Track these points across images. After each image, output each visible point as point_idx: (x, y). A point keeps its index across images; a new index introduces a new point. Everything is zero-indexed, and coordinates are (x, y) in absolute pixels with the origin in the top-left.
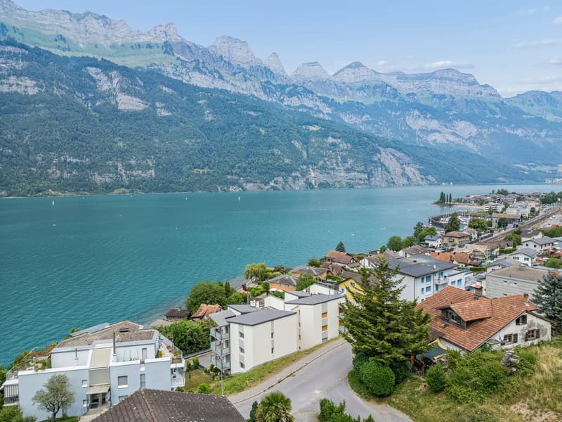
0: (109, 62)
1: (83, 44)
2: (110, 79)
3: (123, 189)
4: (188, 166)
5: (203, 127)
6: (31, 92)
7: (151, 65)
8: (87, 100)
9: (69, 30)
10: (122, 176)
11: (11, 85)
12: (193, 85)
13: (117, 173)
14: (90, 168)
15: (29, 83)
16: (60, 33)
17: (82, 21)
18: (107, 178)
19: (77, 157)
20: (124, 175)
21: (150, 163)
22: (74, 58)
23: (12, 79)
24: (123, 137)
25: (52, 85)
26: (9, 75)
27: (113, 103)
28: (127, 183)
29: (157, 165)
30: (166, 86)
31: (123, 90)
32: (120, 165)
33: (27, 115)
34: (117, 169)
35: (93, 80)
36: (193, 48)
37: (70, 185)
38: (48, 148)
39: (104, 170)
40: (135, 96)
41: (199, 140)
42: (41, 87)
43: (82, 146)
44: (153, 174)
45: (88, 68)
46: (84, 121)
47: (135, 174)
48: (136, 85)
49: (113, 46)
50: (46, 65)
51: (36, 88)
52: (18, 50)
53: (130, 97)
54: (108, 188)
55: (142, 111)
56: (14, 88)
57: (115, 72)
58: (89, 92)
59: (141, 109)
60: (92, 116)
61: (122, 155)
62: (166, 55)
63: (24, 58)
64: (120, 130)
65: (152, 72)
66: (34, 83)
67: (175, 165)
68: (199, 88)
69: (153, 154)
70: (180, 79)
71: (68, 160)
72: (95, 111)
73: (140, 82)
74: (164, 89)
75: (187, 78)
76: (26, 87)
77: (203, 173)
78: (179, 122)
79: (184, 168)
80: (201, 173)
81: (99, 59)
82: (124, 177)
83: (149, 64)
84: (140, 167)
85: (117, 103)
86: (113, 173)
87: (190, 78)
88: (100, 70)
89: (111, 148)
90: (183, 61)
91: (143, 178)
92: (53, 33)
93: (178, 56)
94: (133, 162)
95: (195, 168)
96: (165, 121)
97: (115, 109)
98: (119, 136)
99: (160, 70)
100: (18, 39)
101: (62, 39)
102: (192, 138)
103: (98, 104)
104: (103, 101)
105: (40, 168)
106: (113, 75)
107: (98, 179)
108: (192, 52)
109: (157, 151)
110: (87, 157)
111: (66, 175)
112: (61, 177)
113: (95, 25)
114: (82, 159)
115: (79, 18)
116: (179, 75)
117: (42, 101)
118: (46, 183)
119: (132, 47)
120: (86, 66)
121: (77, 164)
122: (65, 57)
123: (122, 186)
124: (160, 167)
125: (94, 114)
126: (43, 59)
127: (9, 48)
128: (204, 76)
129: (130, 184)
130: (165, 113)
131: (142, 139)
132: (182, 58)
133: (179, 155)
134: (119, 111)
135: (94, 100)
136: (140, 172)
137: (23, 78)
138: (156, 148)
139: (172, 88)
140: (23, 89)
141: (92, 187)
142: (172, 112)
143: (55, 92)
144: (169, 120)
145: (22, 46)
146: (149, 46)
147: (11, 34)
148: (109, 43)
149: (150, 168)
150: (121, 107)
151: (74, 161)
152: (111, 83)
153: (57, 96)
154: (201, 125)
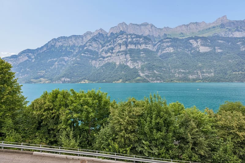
0: (197, 36)
1: (189, 33)
2: (197, 42)
3: (200, 81)
4: (230, 71)
5: (239, 54)
6: (172, 51)
7: (214, 34)
8: (188, 51)
9: (184, 30)
10: (200, 76)
11: (166, 50)
12: (234, 37)
13: (198, 75)
14: (188, 73)
15: (171, 49)
16: (181, 32)
17: (189, 26)
18: (194, 77)
19: (184, 70)
20: (201, 75)
21: (212, 71)
22: (185, 38)
23: (167, 49)
24: (201, 62)
25: (178, 48)
26: (166, 48)
27: (198, 50)
28: (202, 78)
29: (215, 71)
30: (220, 40)
31: (202, 45)
32: (199, 72)
33: (170, 58)
34: (198, 73)
35: (191, 44)
36: (235, 22)
37: (181, 79)
38: (175, 68)
39: (193, 74)
40: (207, 46)
41: (237, 60)
42: (175, 49)
43: (186, 66)
44: (213, 75)
45: (190, 40)
46: (187, 58)
47: (205, 75)
48: (207, 42)
49: (199, 31)
50: (176, 42)
51: (173, 50)
52: (169, 40)
53: (204, 47)
54: (194, 80)
55: (209, 51)
56: (167, 51)
57: (199, 39)
58: (190, 48)
59: (208, 51)
60: (190, 56)
61: (200, 68)
62: (221, 29)
63: (170, 41)
64: (200, 59)
65: (215, 36)
66: (173, 48)
67: (224, 71)
68: (238, 38)
69: (213, 67)
70: (228, 36)
71: (181, 71)
72: (191, 54)
73: (209, 41)
74: (220, 41)
75: (232, 35)
76: (170, 50)
77: (239, 74)
78: (226, 53)
79: (228, 72)
80: (237, 74)
81: (194, 36)
82: (201, 76)
83: (213, 34)
84: (207, 72)
85: (199, 50)
86: (196, 75)
87: (233, 35)
88: (193, 40)
89: (196, 66)
90: (230, 29)
91: (208, 76)
92: (180, 32)
93: (227, 27)
94: (204, 71)
95: (234, 72)
96: (219, 54)
97: (199, 52)
98: (200, 61)
99: (218, 35)
100: (169, 37)
101: (182, 33)
102: (233, 59)
103: (192, 51)
104: (194, 50)
105: (173, 74)
106: (198, 41)
107: (190, 77)
108: (235, 24)
109: (215, 66)
110: (188, 70)
111: (180, 76)
112: (179, 77)
113: (193, 26)
114: (186, 70)
115: (187, 26)
116: (227, 35)
117: (174, 54)
118: (174, 78)
119: (207, 30)
120: (189, 40)
121: (184, 72)
122: (182, 39)
123: (200, 80)
124: (216, 72)
125: (190, 55)
126: (175, 41)
127: (167, 40)
128: (241, 33)
129: (203, 79)
130: (219, 51)
131: (209, 62)
132: (229, 28)
133: (225, 67)
134: (200, 53)
135: (191, 51)
136: (207, 74)
137: (169, 48)
138: (215, 65)
139: (223, 40)
140: (170, 51)
141: (188, 80)
142: (223, 50)
143: (179, 50)
144: (221, 53)
145: (170, 38)
146: (214, 27)
147: (168, 36)
148: (198, 31)
149: (211, 73)
150: (201, 51)
151: (183, 71)
152: (198, 44)
153: (179, 51)
154: (238, 53)
